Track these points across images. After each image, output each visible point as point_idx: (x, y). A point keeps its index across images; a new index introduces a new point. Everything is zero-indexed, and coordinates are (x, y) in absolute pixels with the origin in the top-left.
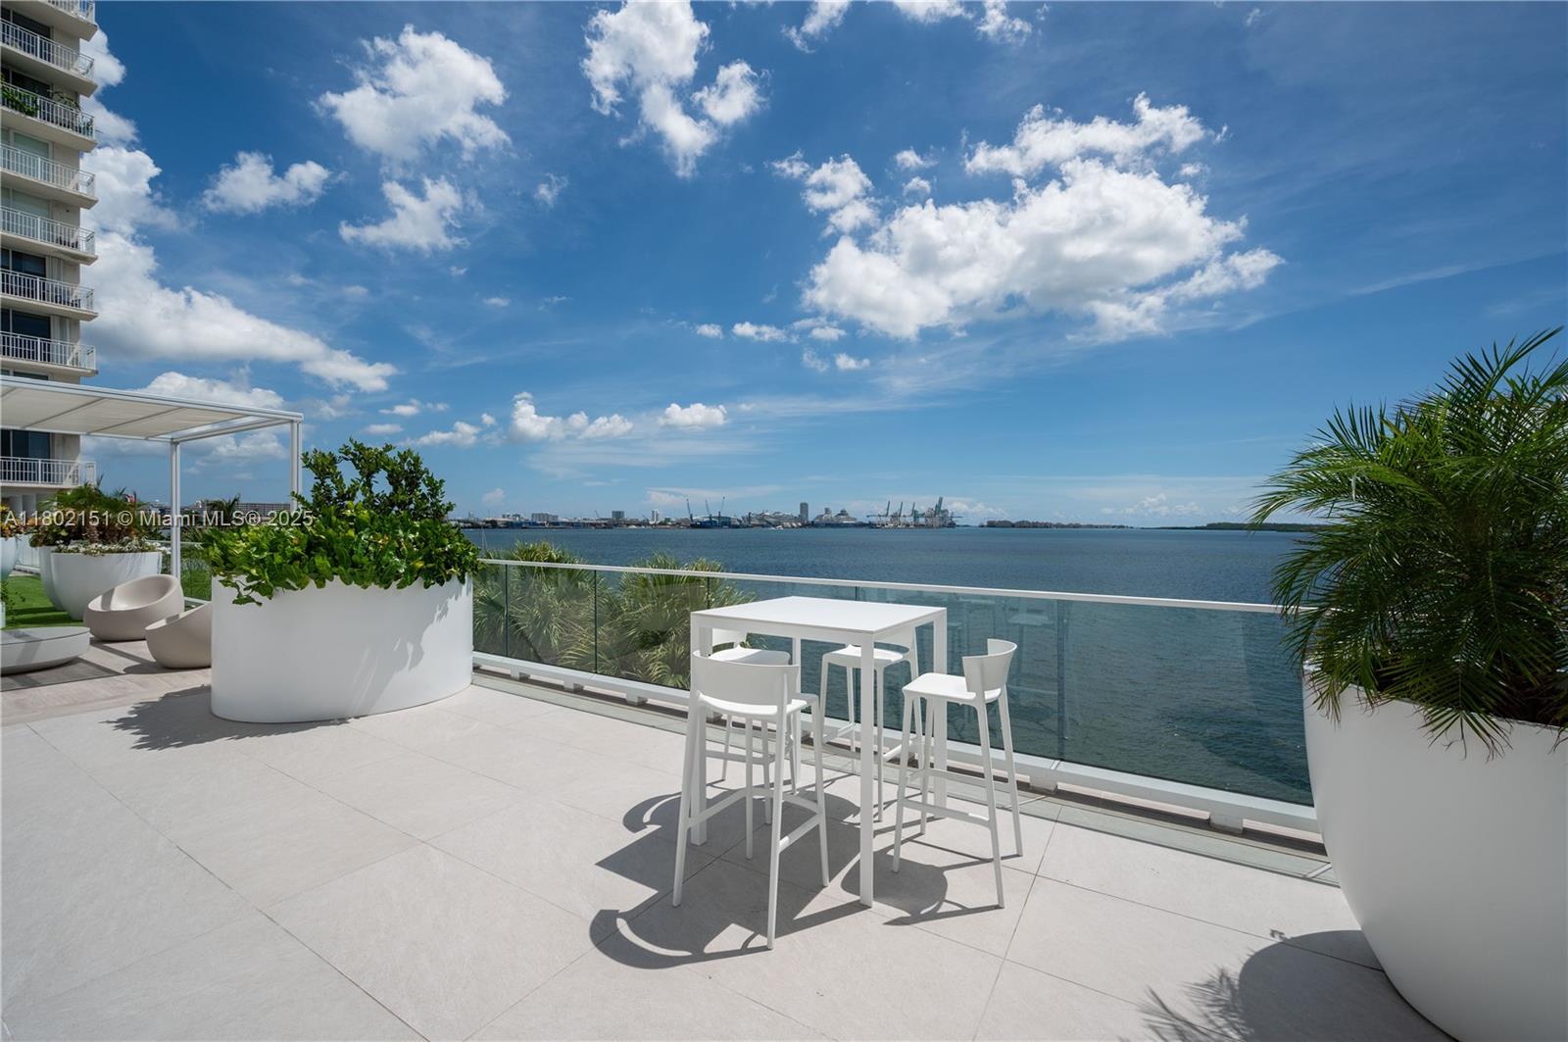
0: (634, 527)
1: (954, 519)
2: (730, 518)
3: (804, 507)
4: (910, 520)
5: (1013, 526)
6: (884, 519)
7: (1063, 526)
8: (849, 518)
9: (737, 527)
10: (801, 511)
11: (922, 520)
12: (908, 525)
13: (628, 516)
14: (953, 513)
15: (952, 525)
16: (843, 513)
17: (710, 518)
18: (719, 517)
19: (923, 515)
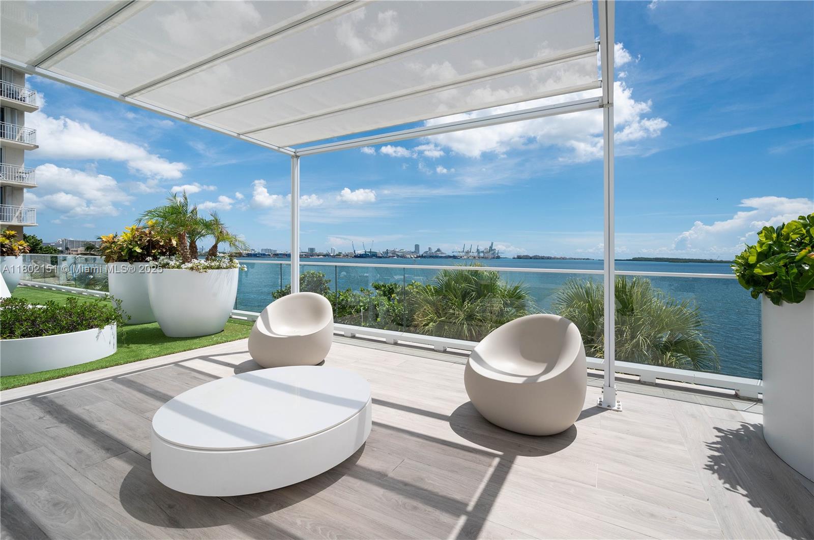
0: (322, 257)
1: (499, 254)
2: (377, 253)
3: (417, 247)
4: (476, 254)
5: (531, 258)
6: (462, 254)
7: (558, 259)
8: (442, 253)
9: (380, 257)
10: (415, 249)
11: (482, 255)
12: (475, 257)
13: (317, 251)
14: (498, 251)
15: (498, 257)
16: (439, 250)
17: (365, 252)
18: (370, 252)
19: (483, 252)
